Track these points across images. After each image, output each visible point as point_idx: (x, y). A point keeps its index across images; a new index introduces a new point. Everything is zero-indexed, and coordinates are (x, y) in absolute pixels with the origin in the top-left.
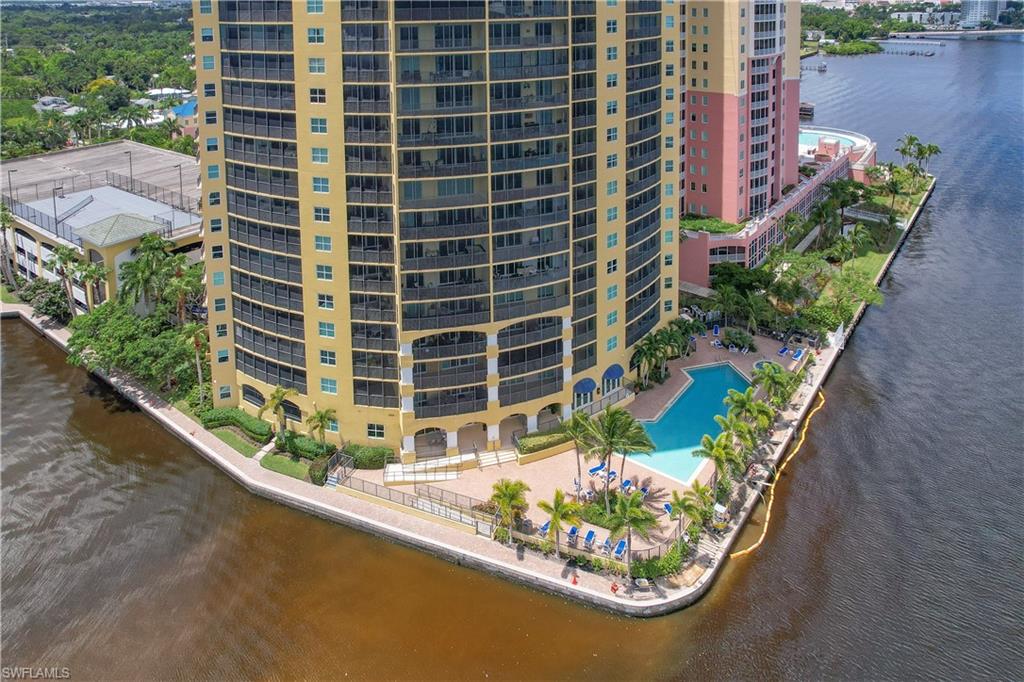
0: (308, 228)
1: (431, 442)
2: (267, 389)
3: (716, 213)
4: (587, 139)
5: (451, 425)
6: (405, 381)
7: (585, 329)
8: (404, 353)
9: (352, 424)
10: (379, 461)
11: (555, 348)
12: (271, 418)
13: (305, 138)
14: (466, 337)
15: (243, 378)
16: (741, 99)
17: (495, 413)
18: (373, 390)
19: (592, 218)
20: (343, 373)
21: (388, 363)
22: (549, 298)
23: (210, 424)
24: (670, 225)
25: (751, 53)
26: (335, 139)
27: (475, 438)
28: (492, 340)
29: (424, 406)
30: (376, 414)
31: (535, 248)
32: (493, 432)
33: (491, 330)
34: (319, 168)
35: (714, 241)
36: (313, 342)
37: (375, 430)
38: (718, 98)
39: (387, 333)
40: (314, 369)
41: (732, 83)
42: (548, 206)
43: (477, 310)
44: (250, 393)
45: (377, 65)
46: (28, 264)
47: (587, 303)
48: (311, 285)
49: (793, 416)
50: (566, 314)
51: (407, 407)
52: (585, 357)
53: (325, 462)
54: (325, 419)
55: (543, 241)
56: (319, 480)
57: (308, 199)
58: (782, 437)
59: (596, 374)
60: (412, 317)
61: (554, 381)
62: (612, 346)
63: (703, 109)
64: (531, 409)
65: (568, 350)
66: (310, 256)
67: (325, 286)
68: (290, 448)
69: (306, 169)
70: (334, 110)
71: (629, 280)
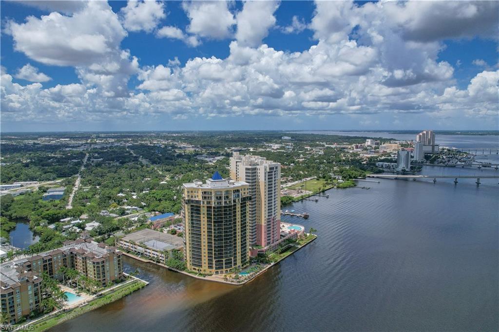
0: (203, 248)
1: (217, 273)
2: (197, 268)
3: (261, 245)
4: (235, 237)
5: (219, 271)
6: (214, 266)
7: (235, 261)
8: (214, 262)
9: (208, 271)
10: (211, 275)
11: (231, 263)
12: (197, 272)
13: (202, 237)
14: (221, 260)
15: (193, 267)
16: (265, 226)
17: (224, 270)
18: (210, 267)
19: (236, 246)
20: (207, 265)
21: (212, 264)
22: (231, 256)
23: (189, 273)
24: (249, 247)
25: (267, 217)
26: (206, 237)
27: (222, 272)
28: (224, 261)
29: (216, 269)
30: (211, 270)
31: (229, 250)
32: (224, 272)
33: (224, 260)
34: (204, 240)
35: (259, 250)
36: (203, 261)
37: (210, 272)
38: (261, 225)
39: (212, 260)
40: (203, 265)
41: (263, 223)
42: (230, 245)
43: (222, 257)
44: (194, 269)
45: (211, 229)
46: (148, 254)
47: (235, 257)
48: (203, 255)
49: (261, 272)
50: (233, 258)
51: (214, 268)
52: (235, 264)
53: (205, 275)
54: (205, 271)
55: (230, 249)
56: (204, 277)
57: (203, 244)
58: (258, 273)
59: (237, 266)
60: (215, 258)
61: (231, 266)
62: (239, 263)
63: (257, 228)
64: (228, 269)
65: (233, 263)
66: (203, 251)
67: (205, 255)
68: (201, 274)
69: (203, 240)
70: (206, 233)
71: (241, 255)
